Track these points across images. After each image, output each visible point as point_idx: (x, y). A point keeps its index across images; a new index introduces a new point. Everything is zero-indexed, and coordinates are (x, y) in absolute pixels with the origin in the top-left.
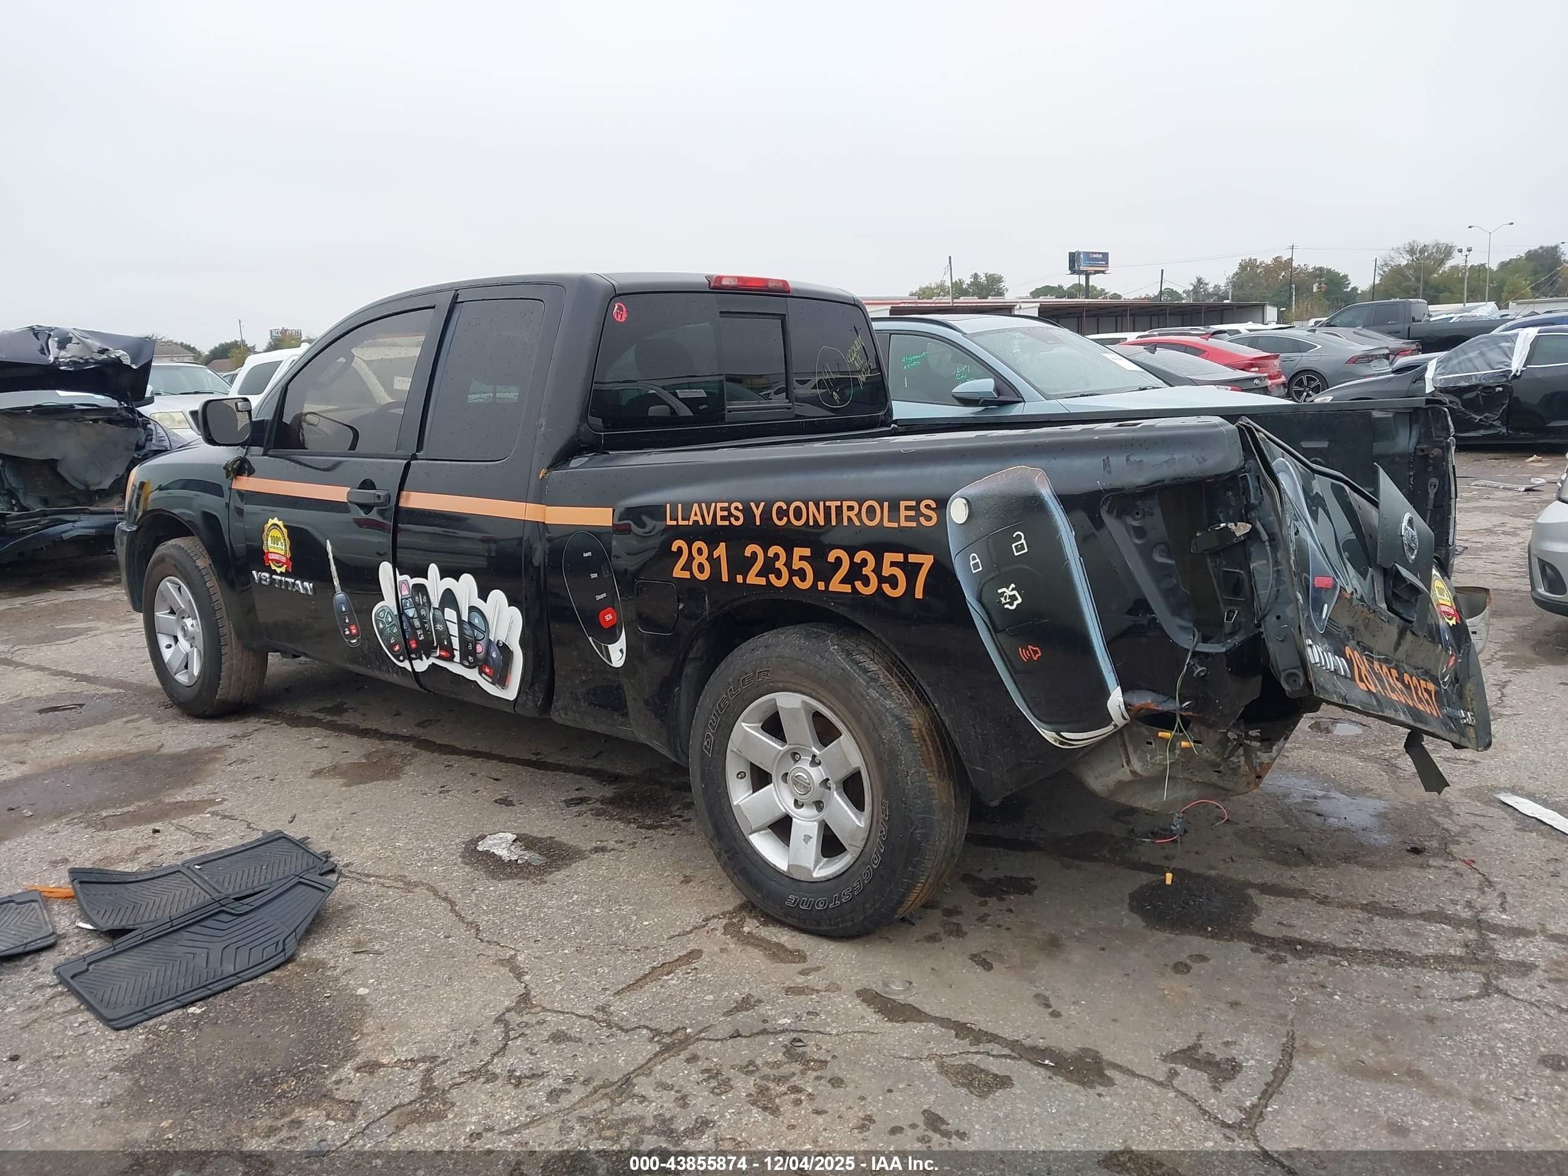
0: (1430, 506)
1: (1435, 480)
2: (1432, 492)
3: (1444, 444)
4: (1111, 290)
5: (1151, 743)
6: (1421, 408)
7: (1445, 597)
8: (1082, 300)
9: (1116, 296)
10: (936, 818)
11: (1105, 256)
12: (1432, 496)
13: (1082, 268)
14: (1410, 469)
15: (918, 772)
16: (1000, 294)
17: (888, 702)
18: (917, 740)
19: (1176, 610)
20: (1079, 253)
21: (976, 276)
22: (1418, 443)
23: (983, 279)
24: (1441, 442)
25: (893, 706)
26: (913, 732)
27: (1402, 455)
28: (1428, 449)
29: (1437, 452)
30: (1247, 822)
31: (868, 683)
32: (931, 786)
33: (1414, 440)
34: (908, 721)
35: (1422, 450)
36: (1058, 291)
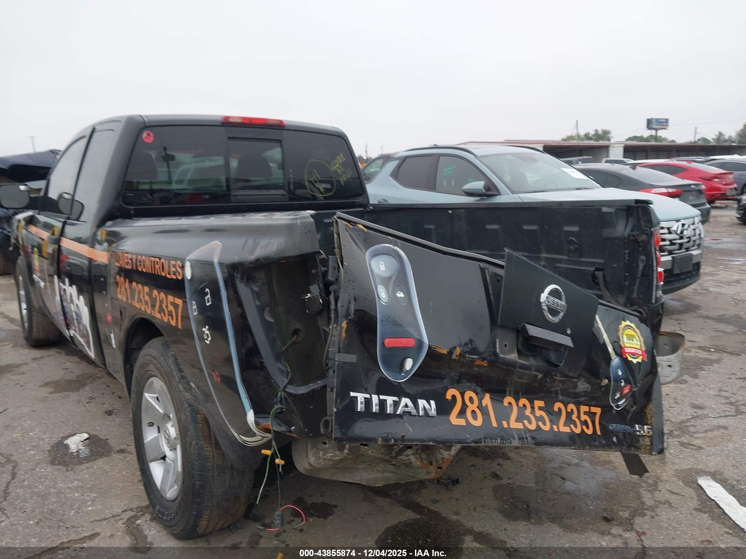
0: (639, 274)
1: (643, 257)
2: (641, 265)
3: (649, 232)
4: (670, 138)
5: (325, 443)
6: (633, 207)
7: (635, 342)
8: (654, 143)
9: (673, 141)
10: (210, 475)
11: (667, 121)
12: (641, 268)
13: (654, 127)
14: (625, 249)
15: (197, 443)
16: (609, 140)
17: (187, 394)
18: (200, 422)
19: (277, 358)
20: (652, 119)
21: (596, 131)
22: (632, 230)
23: (600, 132)
24: (647, 230)
25: (189, 397)
26: (199, 416)
27: (620, 239)
28: (638, 235)
29: (644, 237)
30: (510, 478)
31: (180, 380)
32: (206, 453)
33: (629, 229)
34: (198, 408)
35: (633, 236)
36: (640, 139)
